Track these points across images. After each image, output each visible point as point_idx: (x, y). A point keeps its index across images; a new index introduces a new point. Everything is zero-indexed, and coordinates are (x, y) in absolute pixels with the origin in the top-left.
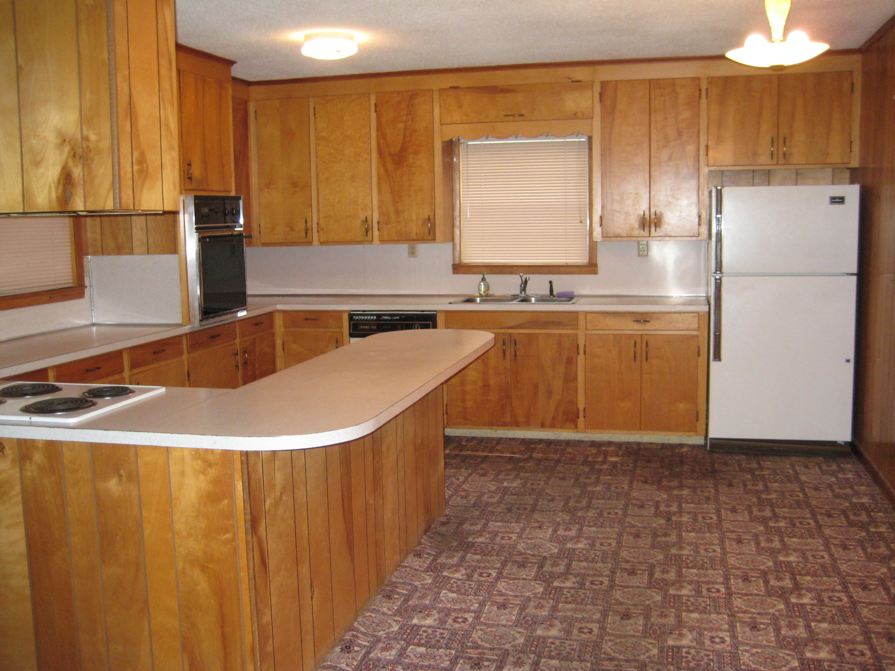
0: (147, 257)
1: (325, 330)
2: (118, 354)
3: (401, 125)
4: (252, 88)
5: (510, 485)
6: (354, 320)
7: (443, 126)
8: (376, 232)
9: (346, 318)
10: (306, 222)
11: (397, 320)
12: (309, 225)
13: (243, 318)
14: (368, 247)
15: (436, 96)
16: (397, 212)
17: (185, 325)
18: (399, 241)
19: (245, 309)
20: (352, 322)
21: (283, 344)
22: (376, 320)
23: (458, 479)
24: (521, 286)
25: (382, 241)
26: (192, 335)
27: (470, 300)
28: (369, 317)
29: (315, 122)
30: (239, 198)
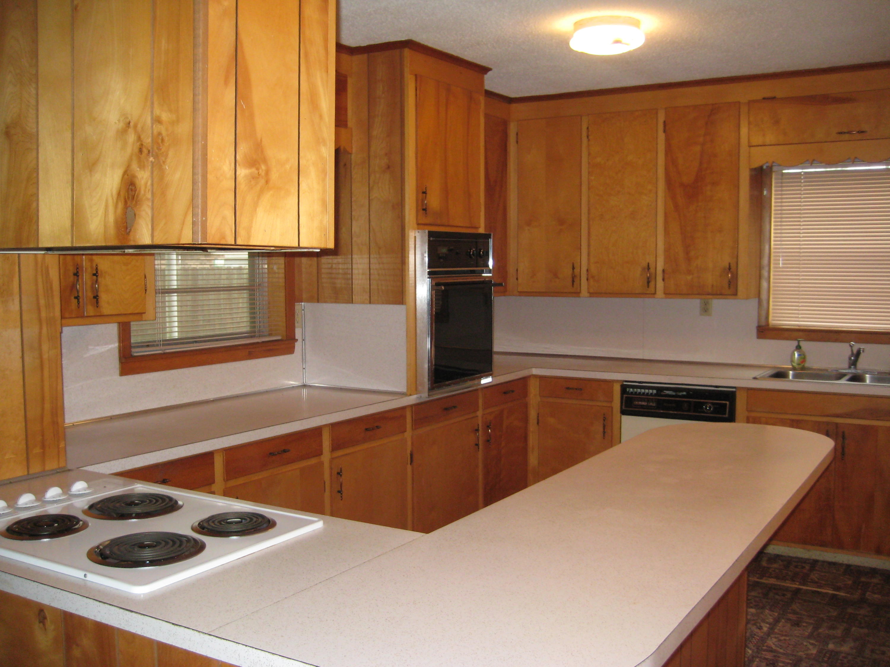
0: (369, 306)
1: (591, 403)
2: (317, 432)
3: (698, 148)
4: (514, 106)
5: (838, 649)
6: (628, 393)
7: (752, 148)
8: (660, 284)
9: (617, 389)
10: (573, 268)
11: (683, 396)
12: (577, 271)
13: (487, 385)
14: (649, 301)
15: (744, 109)
16: (689, 260)
17: (410, 395)
18: (688, 294)
19: (491, 375)
20: (625, 396)
21: (538, 417)
22: (656, 395)
23: (760, 628)
24: (850, 359)
25: (668, 294)
26: (417, 407)
27: (780, 375)
28: (647, 391)
29: (589, 146)
30: (487, 237)
